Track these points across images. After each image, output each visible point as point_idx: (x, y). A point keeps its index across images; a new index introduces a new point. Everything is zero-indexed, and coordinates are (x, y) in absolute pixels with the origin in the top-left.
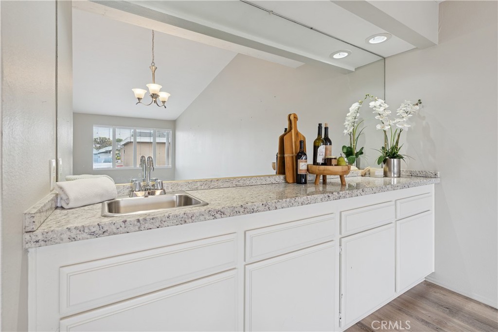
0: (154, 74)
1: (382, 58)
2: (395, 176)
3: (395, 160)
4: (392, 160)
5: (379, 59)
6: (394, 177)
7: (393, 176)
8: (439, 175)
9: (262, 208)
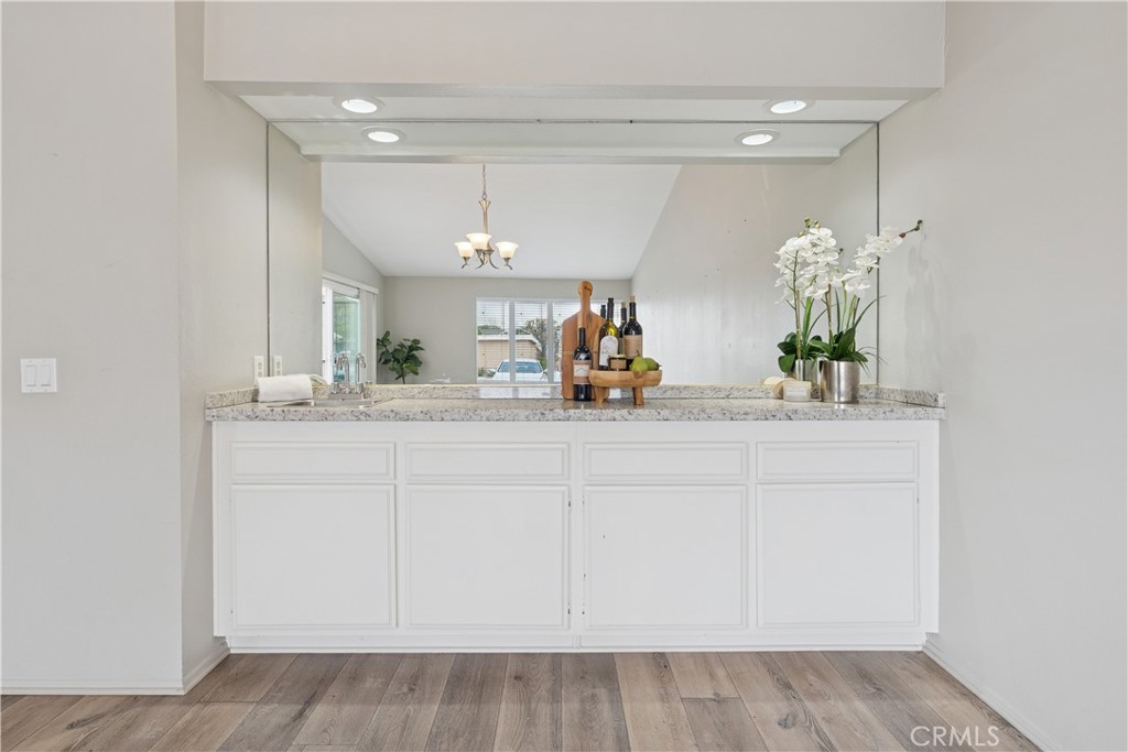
0: (485, 214)
1: (870, 126)
2: (842, 399)
3: (842, 364)
4: (835, 363)
5: (862, 131)
6: (840, 403)
7: (836, 400)
8: (941, 402)
9: (420, 416)
